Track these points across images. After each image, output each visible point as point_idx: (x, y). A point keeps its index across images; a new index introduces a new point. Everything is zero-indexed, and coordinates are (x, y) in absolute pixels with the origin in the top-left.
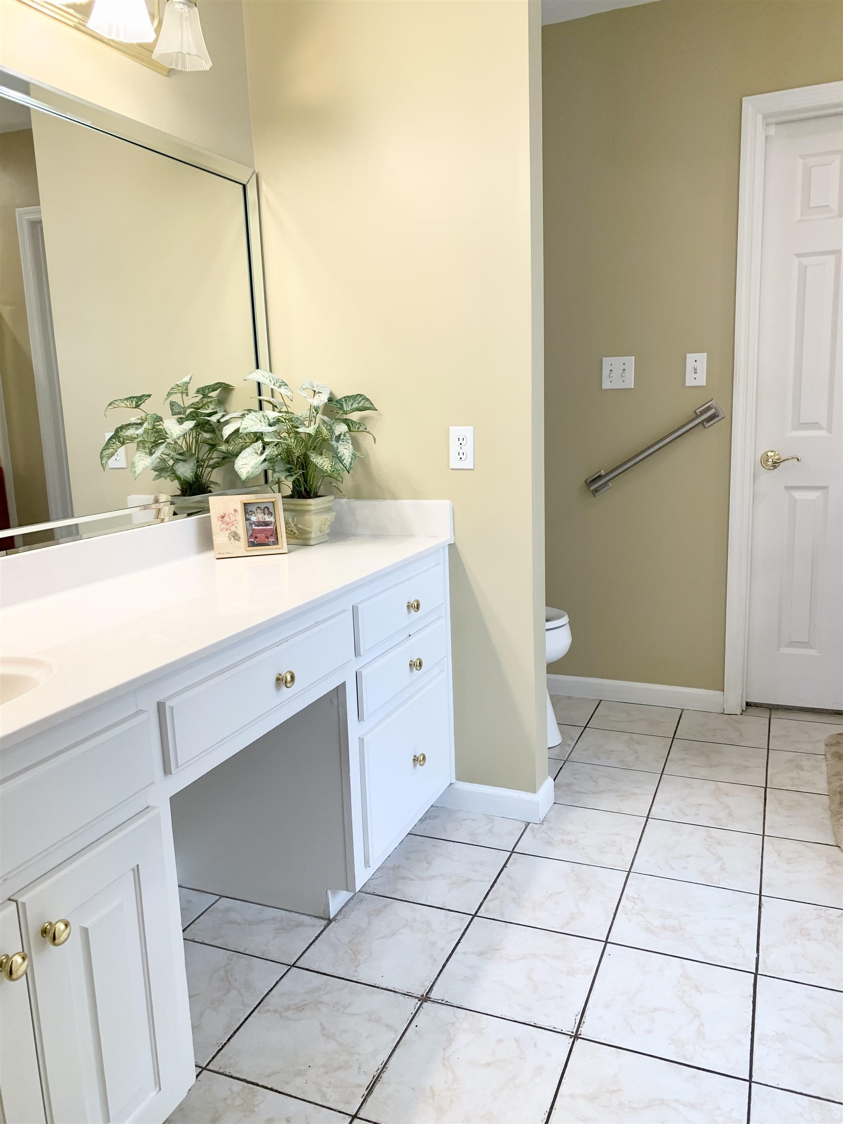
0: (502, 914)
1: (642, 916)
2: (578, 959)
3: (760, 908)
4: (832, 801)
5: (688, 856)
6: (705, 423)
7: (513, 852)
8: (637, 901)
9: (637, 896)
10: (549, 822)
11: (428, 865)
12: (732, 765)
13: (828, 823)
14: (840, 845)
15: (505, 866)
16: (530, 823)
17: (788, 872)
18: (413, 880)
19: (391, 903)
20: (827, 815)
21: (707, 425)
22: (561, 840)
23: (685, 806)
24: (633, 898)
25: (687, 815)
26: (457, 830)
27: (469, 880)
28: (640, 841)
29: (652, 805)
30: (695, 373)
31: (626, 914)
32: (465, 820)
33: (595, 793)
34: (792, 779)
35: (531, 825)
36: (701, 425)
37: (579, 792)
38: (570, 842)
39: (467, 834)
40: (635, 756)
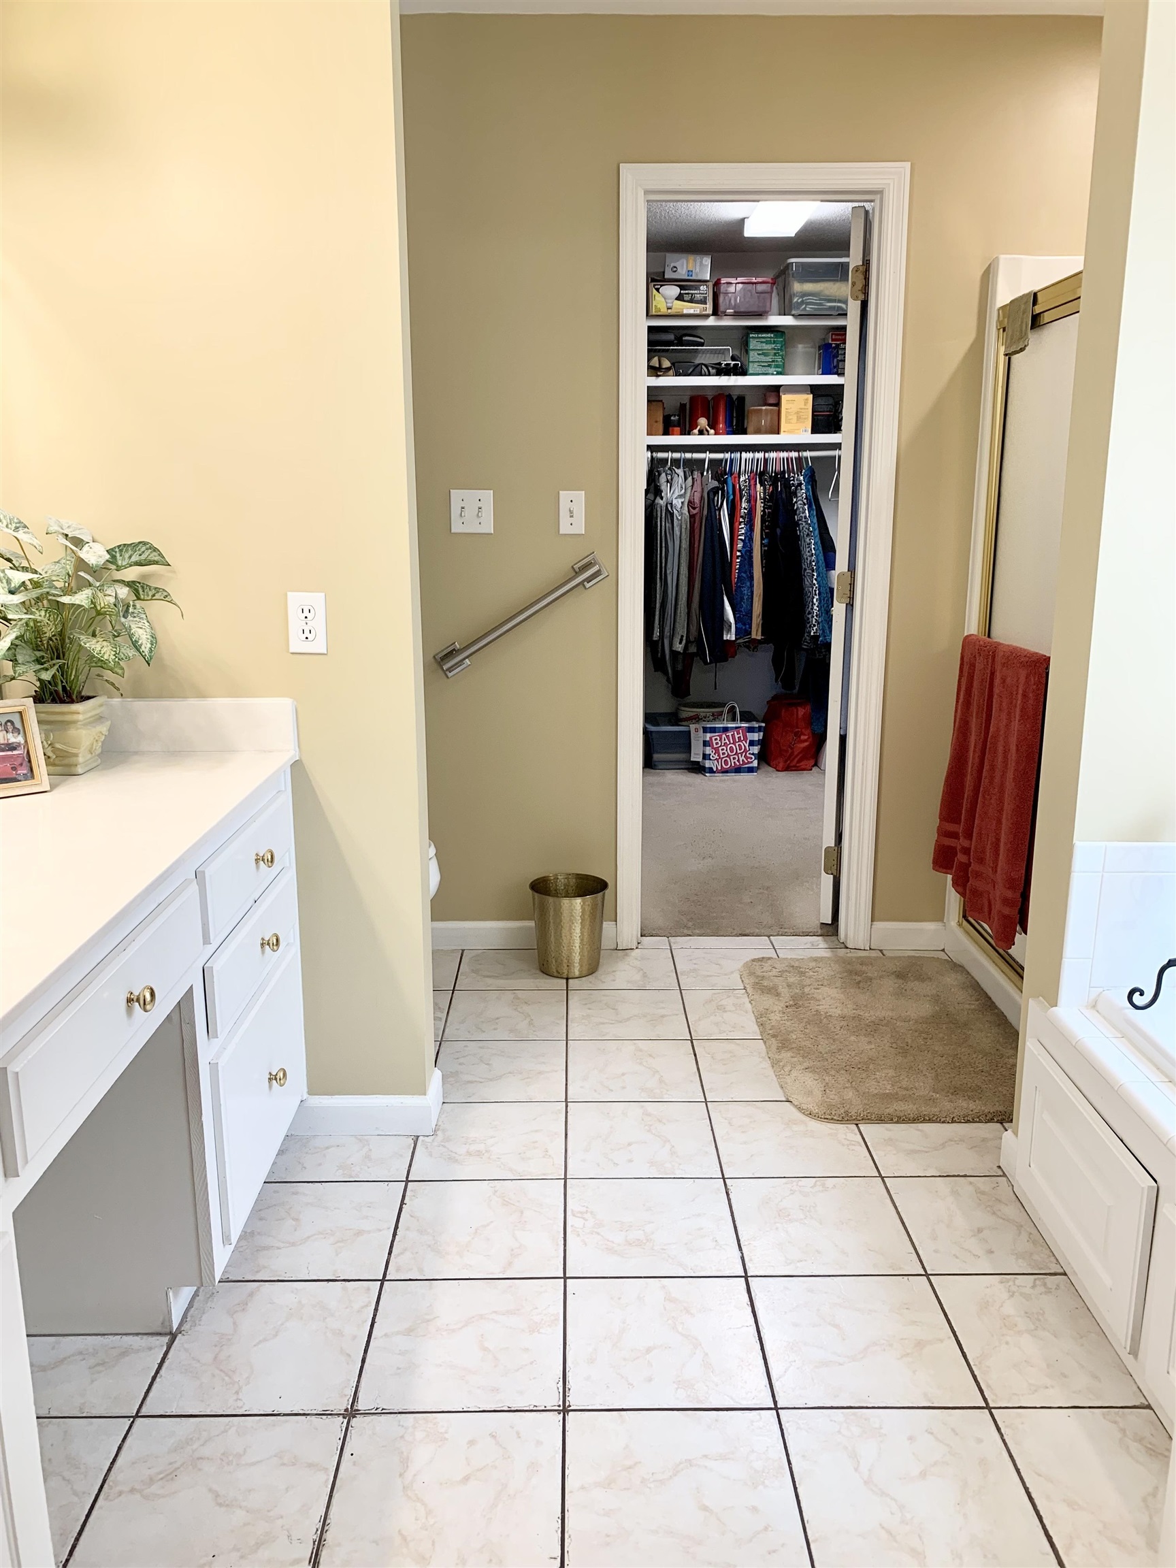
0: (421, 1270)
1: (598, 1234)
2: (537, 1308)
3: (728, 1194)
4: (768, 1048)
5: (630, 1144)
6: (586, 583)
7: (407, 1181)
8: (585, 1216)
9: (584, 1209)
10: (444, 1131)
11: (294, 1223)
12: (645, 1016)
13: (770, 1072)
14: (791, 1099)
15: (402, 1203)
16: (418, 1136)
17: (745, 1143)
18: (278, 1248)
19: (258, 1287)
20: (767, 1064)
21: (588, 585)
22: (468, 1152)
23: (607, 1078)
24: (581, 1213)
25: (612, 1091)
26: (320, 1165)
27: (359, 1233)
28: (566, 1135)
29: (566, 1084)
30: (572, 516)
31: (578, 1235)
32: (327, 1148)
33: (491, 1080)
34: (717, 1024)
35: (420, 1138)
36: (581, 586)
37: (471, 1082)
38: (479, 1153)
39: (337, 1168)
40: (528, 1020)
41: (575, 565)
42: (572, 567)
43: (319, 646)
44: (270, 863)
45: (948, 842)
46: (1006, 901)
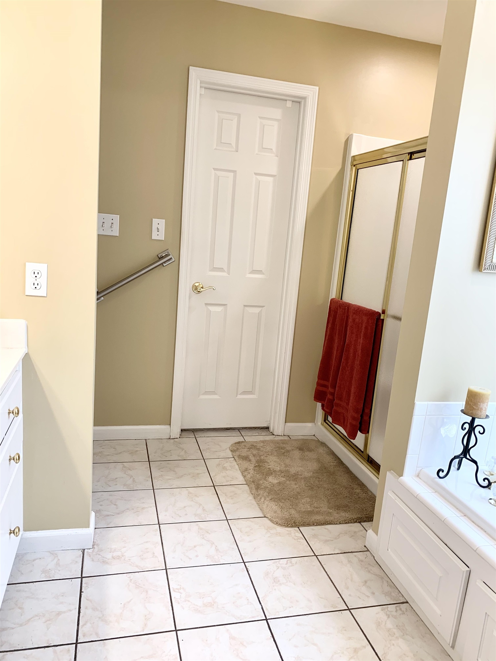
0: (97, 634)
1: (189, 601)
2: (164, 652)
3: (248, 572)
4: (251, 489)
5: (195, 547)
7: (82, 578)
8: (180, 591)
9: (179, 587)
10: (98, 545)
11: (20, 611)
12: (190, 474)
13: (254, 502)
14: (266, 516)
15: (81, 592)
16: (84, 549)
17: (250, 542)
18: (13, 628)
19: (4, 656)
20: (251, 497)
22: (112, 557)
23: (177, 510)
24: (177, 589)
25: (181, 516)
26: (31, 571)
27: (59, 614)
28: (162, 543)
29: (157, 514)
30: (158, 231)
31: (179, 603)
32: (34, 560)
33: (118, 514)
34: (224, 477)
35: (86, 551)
37: (108, 516)
38: (119, 558)
39: (42, 573)
40: (132, 479)
41: (159, 254)
42: (157, 255)
43: (42, 292)
44: (17, 415)
45: (321, 389)
46: (354, 418)
